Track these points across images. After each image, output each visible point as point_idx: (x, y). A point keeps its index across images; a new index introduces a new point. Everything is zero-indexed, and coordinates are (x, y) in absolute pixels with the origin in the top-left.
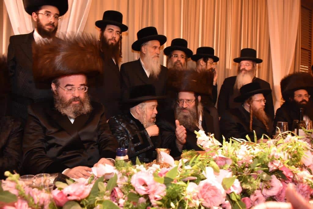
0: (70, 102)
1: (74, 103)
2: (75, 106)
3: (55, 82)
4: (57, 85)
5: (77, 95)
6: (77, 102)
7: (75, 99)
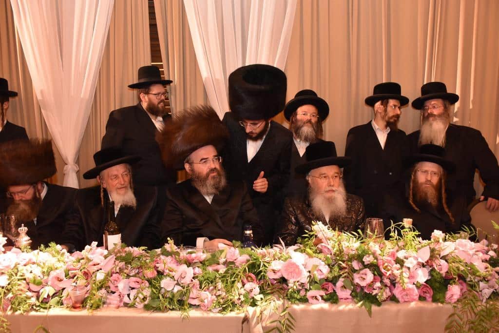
0: (208, 175)
1: (212, 175)
2: (214, 178)
3: (188, 162)
4: (191, 164)
5: (213, 166)
6: (215, 174)
7: (212, 170)
